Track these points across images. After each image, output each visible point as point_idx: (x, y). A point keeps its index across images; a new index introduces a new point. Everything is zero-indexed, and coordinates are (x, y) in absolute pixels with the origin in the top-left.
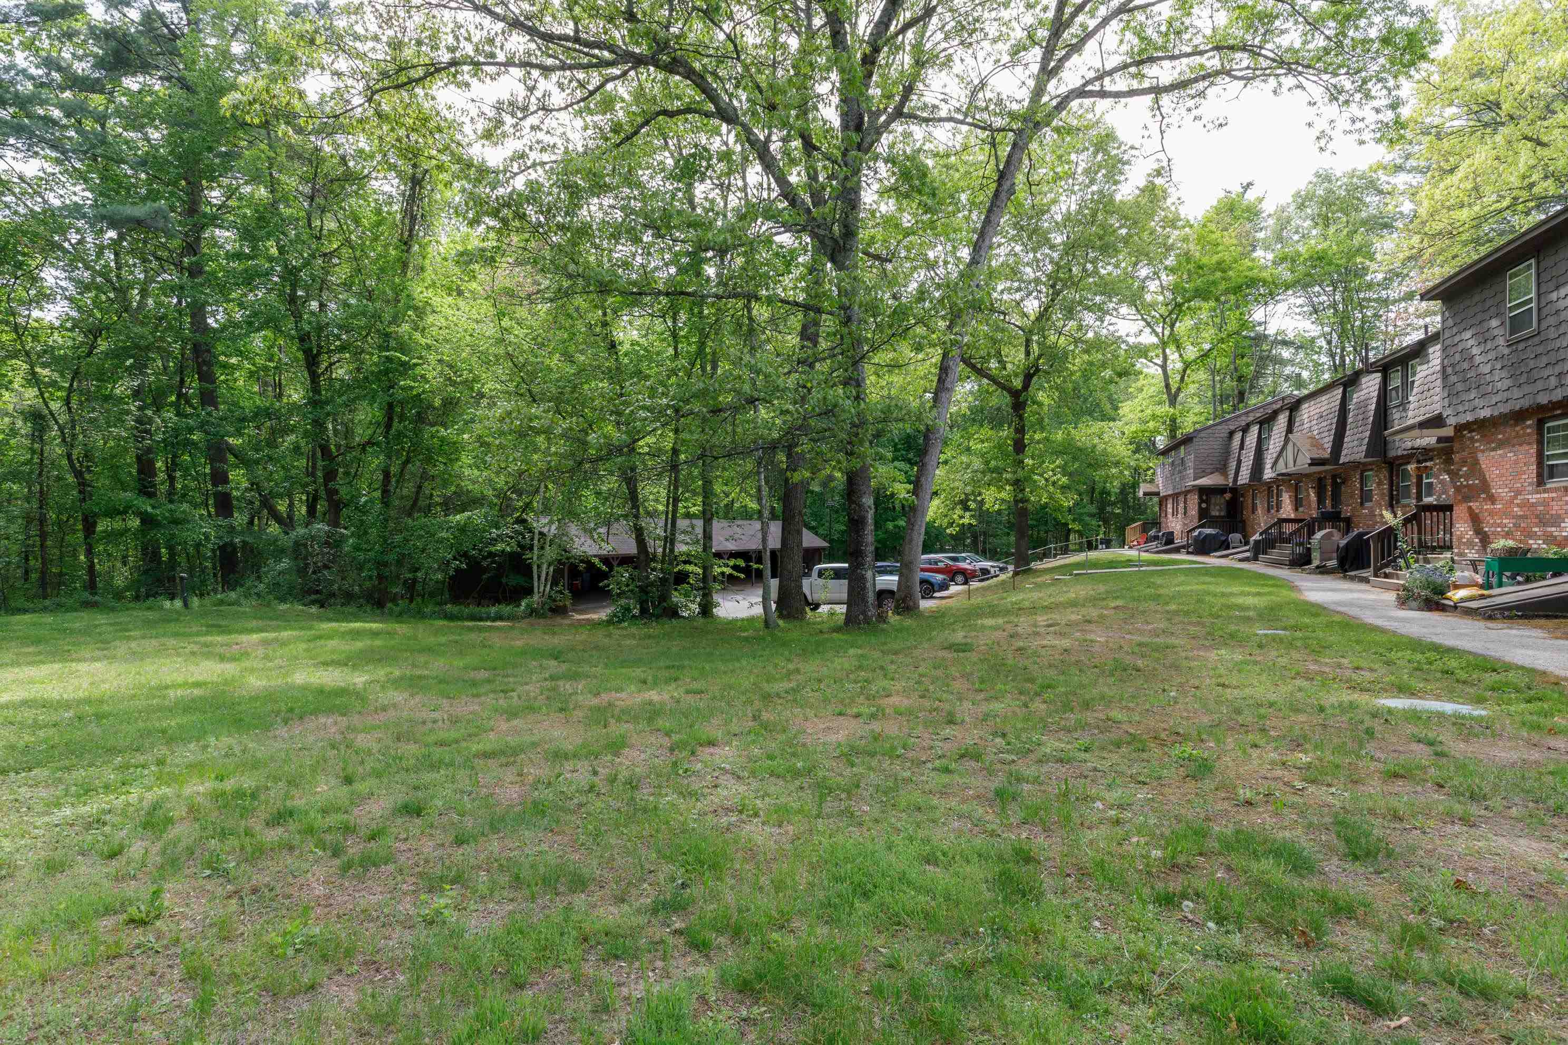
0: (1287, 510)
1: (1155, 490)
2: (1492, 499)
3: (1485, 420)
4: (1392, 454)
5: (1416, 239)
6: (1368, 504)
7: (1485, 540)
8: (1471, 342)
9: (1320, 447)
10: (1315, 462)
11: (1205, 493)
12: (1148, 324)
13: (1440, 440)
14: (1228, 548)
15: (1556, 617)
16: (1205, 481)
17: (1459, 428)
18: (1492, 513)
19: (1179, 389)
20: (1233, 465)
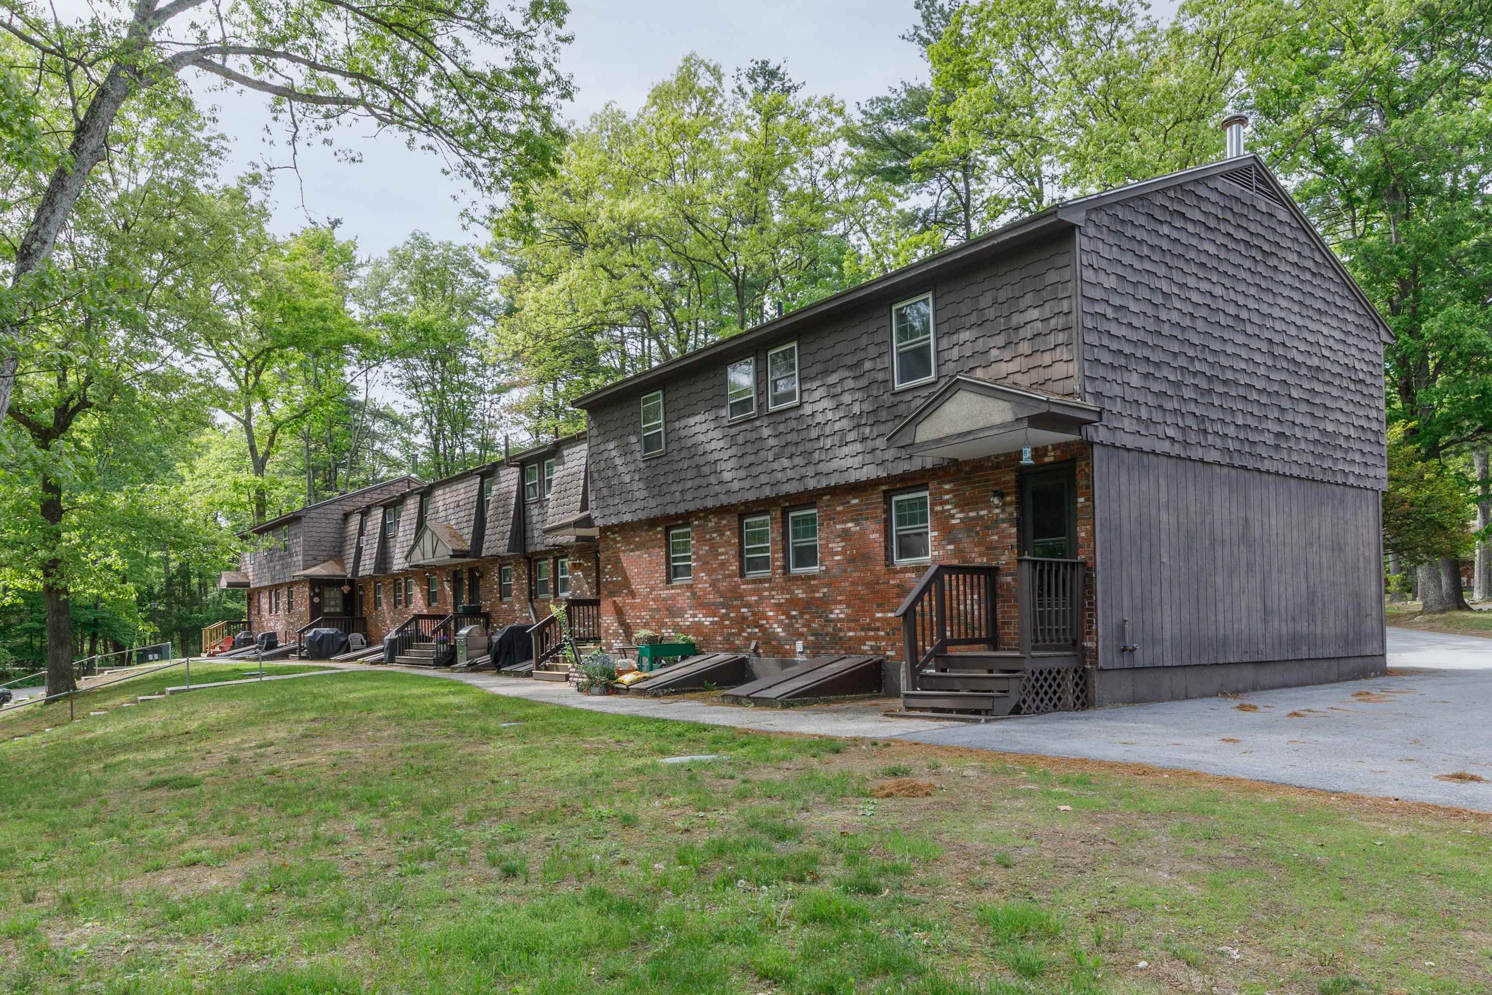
0: (418, 604)
1: (241, 580)
2: (632, 594)
3: (627, 523)
4: (531, 549)
5: (520, 335)
6: (506, 599)
7: (628, 631)
8: (614, 453)
9: (460, 538)
10: (457, 554)
11: (318, 584)
12: (226, 365)
13: (578, 538)
14: (348, 650)
15: (695, 691)
16: (318, 571)
17: (604, 530)
18: (633, 607)
19: (267, 454)
20: (351, 552)
